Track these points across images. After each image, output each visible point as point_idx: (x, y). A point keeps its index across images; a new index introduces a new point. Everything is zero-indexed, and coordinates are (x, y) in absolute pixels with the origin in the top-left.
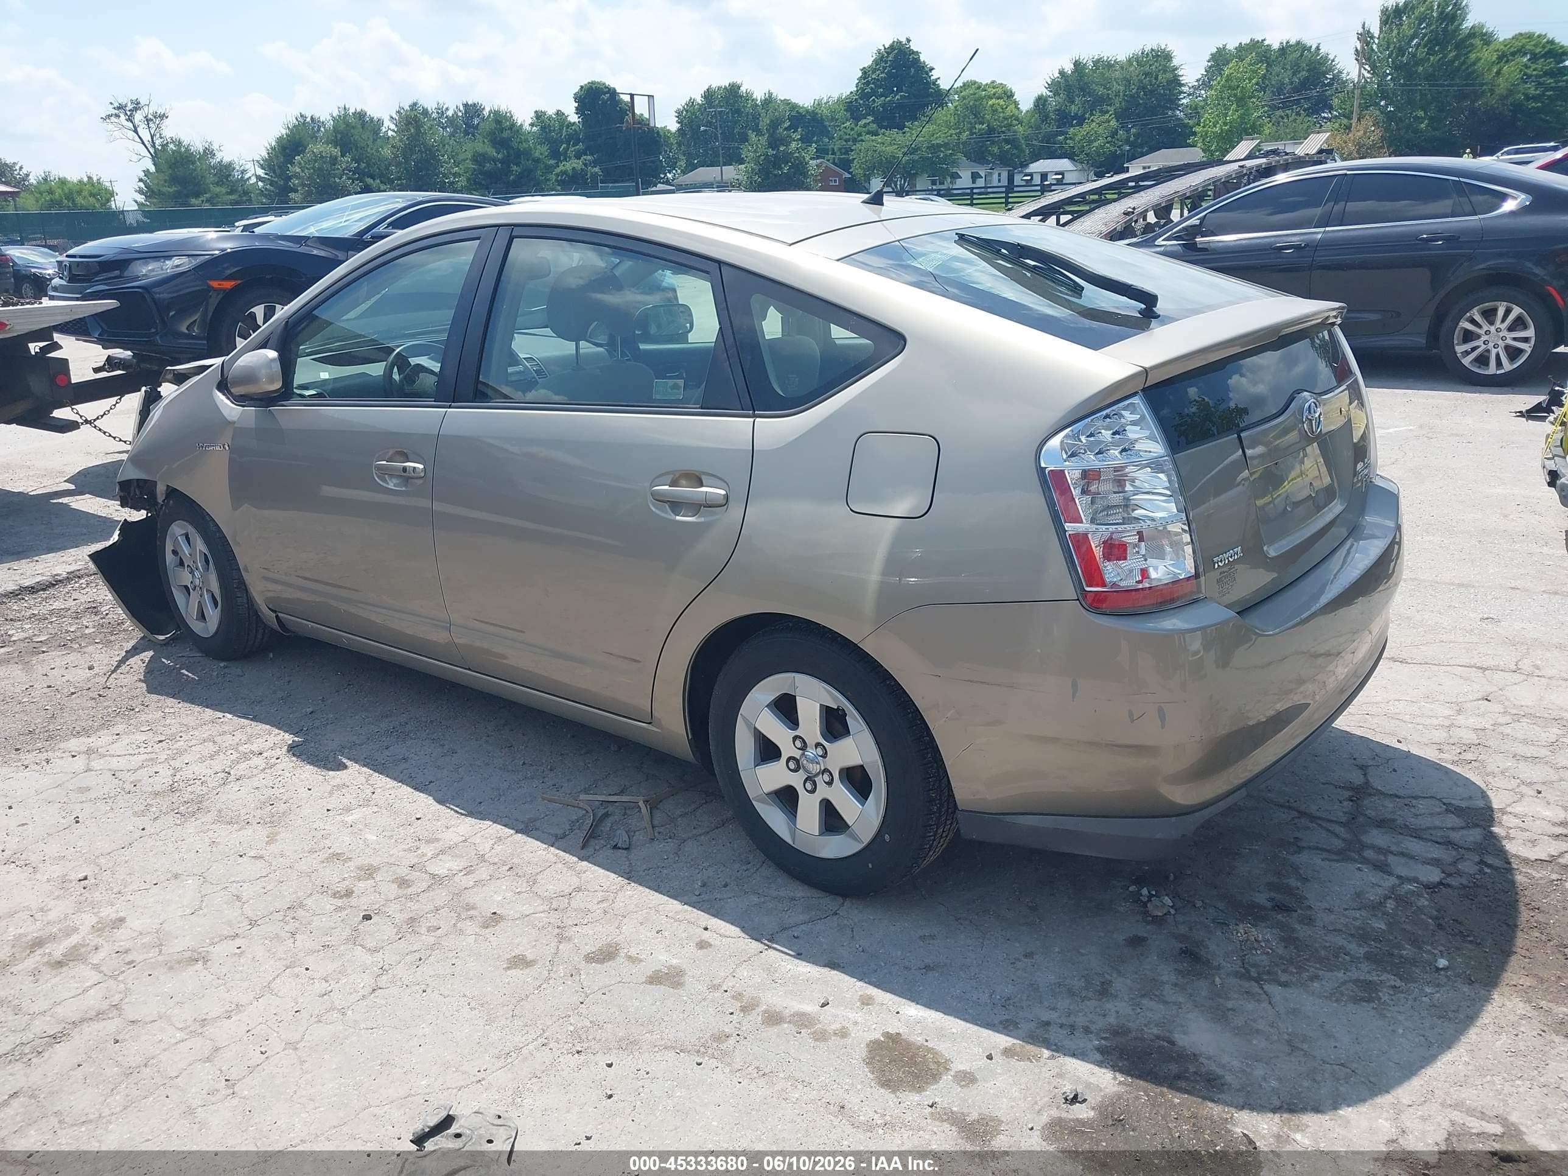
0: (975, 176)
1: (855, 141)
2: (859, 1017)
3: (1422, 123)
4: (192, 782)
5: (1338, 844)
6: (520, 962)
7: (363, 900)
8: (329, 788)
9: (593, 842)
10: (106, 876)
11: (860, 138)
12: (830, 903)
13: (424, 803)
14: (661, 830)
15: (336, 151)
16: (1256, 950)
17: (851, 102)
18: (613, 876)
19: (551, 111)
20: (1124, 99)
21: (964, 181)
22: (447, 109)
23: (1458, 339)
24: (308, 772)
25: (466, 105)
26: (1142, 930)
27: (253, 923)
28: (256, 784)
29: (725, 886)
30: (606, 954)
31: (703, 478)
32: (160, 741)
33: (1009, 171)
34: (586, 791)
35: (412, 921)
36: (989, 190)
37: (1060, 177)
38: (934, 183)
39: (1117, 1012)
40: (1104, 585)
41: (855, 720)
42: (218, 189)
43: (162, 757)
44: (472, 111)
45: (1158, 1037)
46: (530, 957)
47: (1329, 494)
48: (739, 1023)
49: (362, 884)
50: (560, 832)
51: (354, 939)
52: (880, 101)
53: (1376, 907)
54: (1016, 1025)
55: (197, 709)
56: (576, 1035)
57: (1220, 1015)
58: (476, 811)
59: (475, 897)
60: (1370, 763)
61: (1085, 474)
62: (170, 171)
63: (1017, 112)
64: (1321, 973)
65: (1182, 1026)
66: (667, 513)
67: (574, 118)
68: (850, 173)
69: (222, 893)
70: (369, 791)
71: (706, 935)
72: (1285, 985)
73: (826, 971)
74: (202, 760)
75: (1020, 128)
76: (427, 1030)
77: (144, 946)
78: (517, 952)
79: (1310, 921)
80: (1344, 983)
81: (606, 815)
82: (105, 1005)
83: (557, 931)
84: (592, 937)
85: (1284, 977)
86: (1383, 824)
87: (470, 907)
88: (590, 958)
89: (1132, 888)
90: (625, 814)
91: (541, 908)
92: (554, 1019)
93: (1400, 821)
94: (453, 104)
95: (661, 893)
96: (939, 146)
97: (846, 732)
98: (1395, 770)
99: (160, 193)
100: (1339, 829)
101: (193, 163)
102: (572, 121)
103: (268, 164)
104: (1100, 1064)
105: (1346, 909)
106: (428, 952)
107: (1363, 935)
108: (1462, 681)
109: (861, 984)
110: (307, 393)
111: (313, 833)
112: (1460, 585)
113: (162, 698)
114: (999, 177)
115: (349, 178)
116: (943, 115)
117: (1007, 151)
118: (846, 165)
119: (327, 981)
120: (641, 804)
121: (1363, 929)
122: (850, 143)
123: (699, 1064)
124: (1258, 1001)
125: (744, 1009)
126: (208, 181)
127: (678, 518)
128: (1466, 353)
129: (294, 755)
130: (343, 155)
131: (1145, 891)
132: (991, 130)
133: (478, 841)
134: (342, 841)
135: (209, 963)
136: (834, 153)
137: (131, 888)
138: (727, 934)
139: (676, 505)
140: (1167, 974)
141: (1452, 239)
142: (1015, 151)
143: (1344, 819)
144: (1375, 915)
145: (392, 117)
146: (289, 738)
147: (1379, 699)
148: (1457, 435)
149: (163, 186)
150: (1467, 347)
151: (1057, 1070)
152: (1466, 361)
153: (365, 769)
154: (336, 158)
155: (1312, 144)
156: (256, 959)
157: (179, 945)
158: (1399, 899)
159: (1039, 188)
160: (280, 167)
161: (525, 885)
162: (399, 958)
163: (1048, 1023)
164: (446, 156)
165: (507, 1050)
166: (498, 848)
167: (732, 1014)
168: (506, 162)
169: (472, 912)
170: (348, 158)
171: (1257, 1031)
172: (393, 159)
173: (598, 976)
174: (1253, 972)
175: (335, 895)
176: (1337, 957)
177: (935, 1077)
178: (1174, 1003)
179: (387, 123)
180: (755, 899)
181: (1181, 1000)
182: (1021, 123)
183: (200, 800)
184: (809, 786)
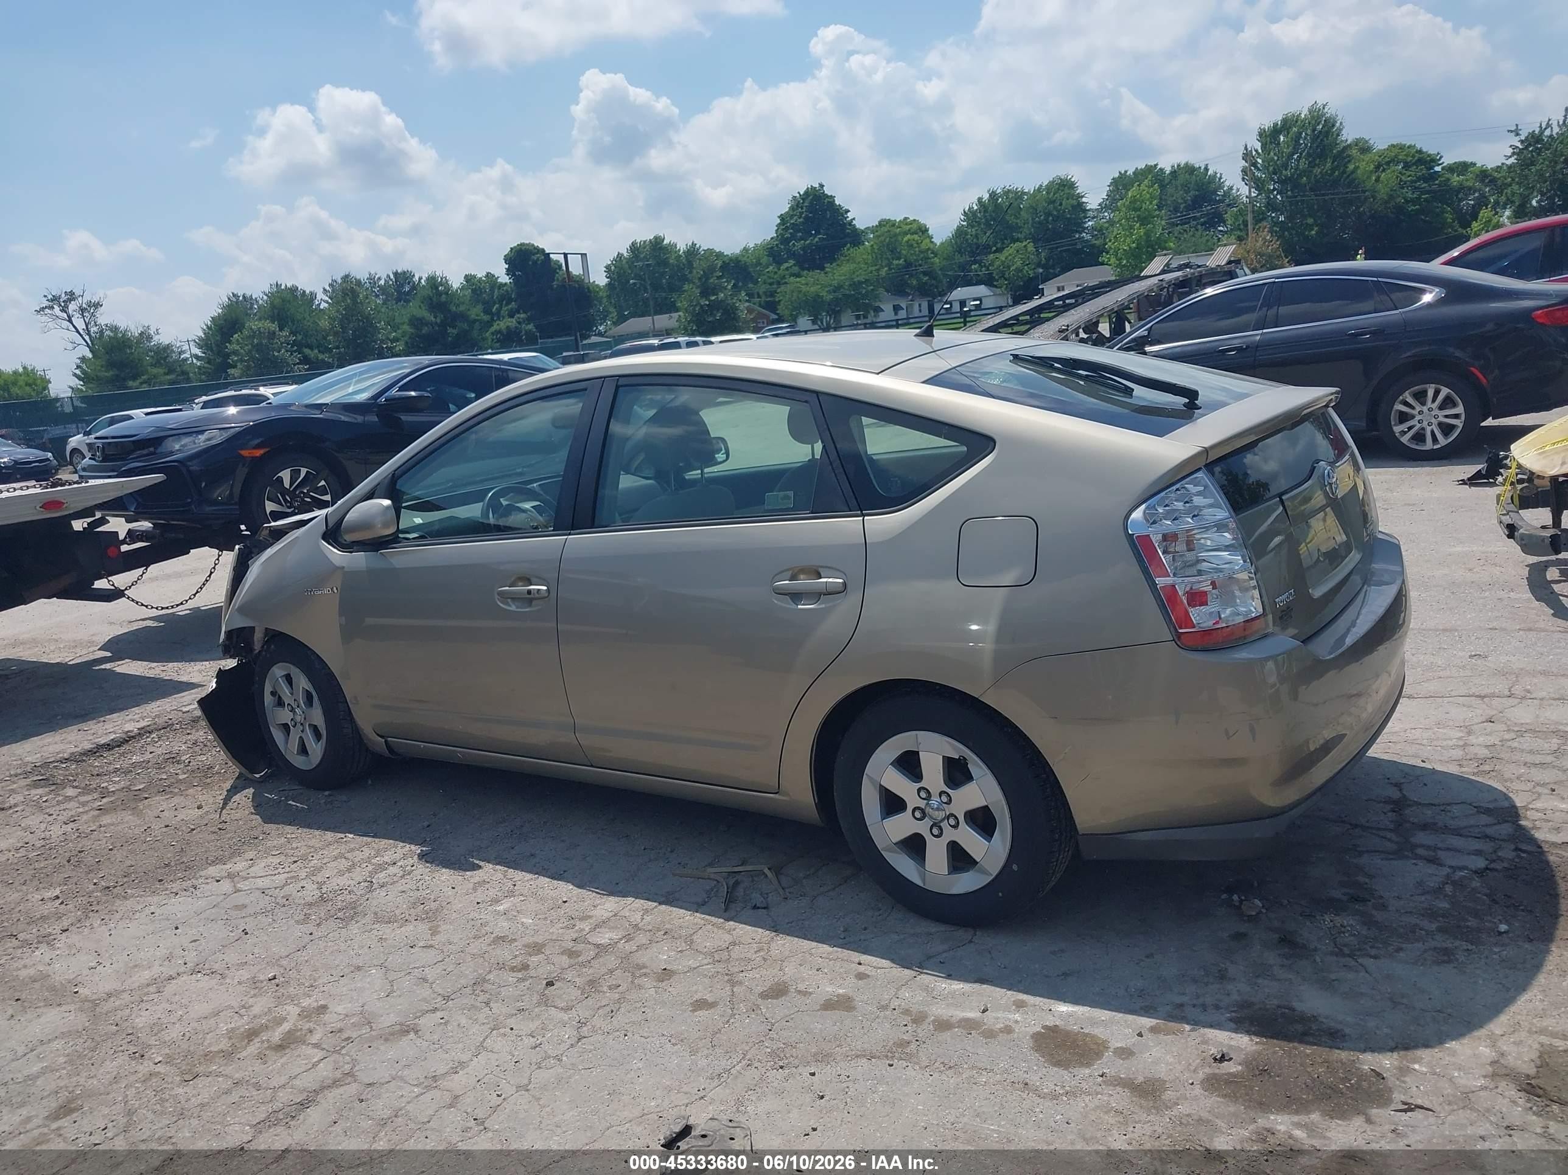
0: (897, 308)
1: (779, 283)
2: (1017, 1017)
3: (1313, 230)
4: (339, 892)
5: (1390, 846)
6: (700, 1005)
7: (540, 971)
8: (471, 885)
9: (733, 905)
10: (293, 974)
11: (784, 281)
12: (961, 934)
13: (565, 889)
14: (791, 890)
15: (274, 327)
16: (1344, 933)
17: (772, 248)
18: (760, 930)
19: (481, 274)
20: (1032, 226)
21: (887, 313)
22: (379, 279)
23: (1395, 420)
24: (445, 876)
25: (396, 274)
26: (1243, 928)
27: (447, 998)
28: (401, 888)
29: (865, 929)
30: (778, 991)
31: (821, 570)
32: (295, 862)
33: (929, 301)
34: (711, 865)
35: (592, 983)
36: (912, 321)
37: (978, 302)
38: (858, 317)
39: (1238, 991)
40: (1194, 627)
41: (977, 767)
42: (155, 371)
43: (303, 875)
44: (402, 278)
45: (1279, 1007)
46: (710, 1000)
47: (1347, 547)
48: (915, 1031)
49: (534, 959)
50: (700, 900)
51: (545, 1001)
52: (799, 245)
53: (1438, 891)
54: (1155, 1009)
55: (317, 832)
56: (773, 1054)
57: (1328, 985)
58: (615, 890)
59: (643, 958)
60: (1403, 781)
61: (1165, 537)
62: (108, 357)
63: (932, 246)
64: (1404, 946)
65: (1297, 996)
66: (789, 604)
67: (504, 279)
68: (778, 314)
69: (407, 977)
70: (510, 884)
71: (862, 969)
72: (1375, 957)
73: (976, 986)
74: (341, 873)
75: (937, 260)
76: (640, 1065)
77: (354, 1025)
78: (697, 997)
79: (1384, 907)
80: (1425, 951)
81: (737, 883)
82: (338, 1074)
83: (726, 978)
84: (760, 978)
85: (1373, 952)
86: (1425, 827)
87: (640, 967)
88: (764, 996)
89: (1224, 896)
90: (753, 881)
91: (706, 961)
92: (750, 1045)
93: (1440, 824)
94: (383, 272)
95: (809, 940)
96: (860, 283)
97: (969, 778)
98: (1425, 785)
99: (98, 379)
100: (1389, 835)
101: (130, 347)
102: (504, 282)
103: (203, 344)
104: (1236, 1031)
105: (1412, 896)
106: (617, 1006)
107: (1431, 914)
108: (1465, 709)
109: (1009, 993)
110: (411, 536)
111: (473, 923)
112: (1445, 630)
113: (280, 826)
114: (919, 307)
115: (287, 351)
116: (861, 254)
117: (926, 283)
118: (772, 306)
119: (533, 1037)
120: (766, 871)
121: (1430, 909)
122: (775, 286)
123: (892, 1065)
124: (1356, 971)
125: (915, 1021)
126: (145, 363)
127: (799, 607)
128: (1404, 433)
129: (427, 862)
130: (281, 330)
131: (1235, 897)
132: (908, 264)
133: (628, 914)
134: (503, 926)
135: (420, 1033)
136: (759, 296)
137: (320, 981)
138: (879, 966)
139: (796, 596)
140: (1271, 958)
141: (1379, 332)
142: (933, 282)
143: (1392, 826)
144: (1438, 898)
145: (325, 289)
146: (417, 849)
147: (1397, 729)
148: (1409, 505)
149: (100, 371)
150: (1404, 427)
151: (1200, 1039)
152: (1405, 439)
153: (498, 867)
154: (274, 333)
155: (1220, 257)
156: (462, 1025)
157: (387, 1021)
158: (1454, 883)
159: (959, 315)
160: (217, 345)
161: (684, 944)
162: (593, 1013)
163: (1182, 1005)
164: (383, 323)
165: (717, 1072)
166: (648, 918)
167: (906, 1025)
168: (444, 325)
169: (644, 971)
170: (285, 333)
171: (1362, 994)
172: (331, 329)
173: (777, 1009)
174: (1346, 951)
175: (513, 969)
176: (1414, 932)
177: (1099, 1055)
178: (1286, 980)
179: (320, 296)
180: (896, 937)
181: (1290, 976)
182: (936, 255)
183: (353, 906)
184: (935, 831)
